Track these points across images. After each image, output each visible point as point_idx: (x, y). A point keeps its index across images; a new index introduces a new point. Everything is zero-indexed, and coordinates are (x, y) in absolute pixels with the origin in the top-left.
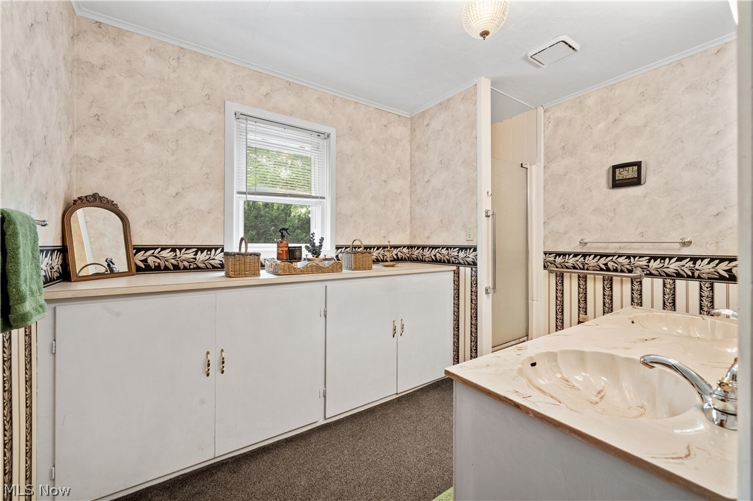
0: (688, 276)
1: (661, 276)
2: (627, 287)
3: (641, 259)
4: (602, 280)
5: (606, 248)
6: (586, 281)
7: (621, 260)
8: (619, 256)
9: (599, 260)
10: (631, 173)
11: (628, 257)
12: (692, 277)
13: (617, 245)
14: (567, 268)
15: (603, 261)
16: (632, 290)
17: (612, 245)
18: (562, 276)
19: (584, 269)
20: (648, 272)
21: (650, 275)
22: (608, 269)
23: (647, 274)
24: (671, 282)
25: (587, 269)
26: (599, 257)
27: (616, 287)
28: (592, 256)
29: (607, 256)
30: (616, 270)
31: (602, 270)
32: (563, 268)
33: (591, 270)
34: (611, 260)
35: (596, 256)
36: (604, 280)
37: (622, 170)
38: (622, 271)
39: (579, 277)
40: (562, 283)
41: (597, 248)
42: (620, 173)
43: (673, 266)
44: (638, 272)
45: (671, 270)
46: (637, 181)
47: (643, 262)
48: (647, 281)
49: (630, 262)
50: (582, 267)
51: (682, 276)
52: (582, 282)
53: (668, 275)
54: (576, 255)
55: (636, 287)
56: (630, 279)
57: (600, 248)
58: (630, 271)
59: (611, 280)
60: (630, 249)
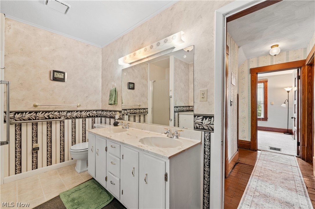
0: (79, 117)
1: (71, 118)
2: (58, 125)
3: (64, 112)
4: (46, 124)
5: (49, 108)
6: (37, 126)
7: (56, 113)
8: (55, 112)
9: (45, 114)
10: (60, 76)
11: (59, 112)
12: (80, 118)
13: (54, 107)
14: (24, 120)
15: (47, 114)
16: (61, 126)
17: (51, 107)
18: (20, 125)
19: (36, 119)
20: (67, 117)
21: (67, 118)
22: (50, 118)
23: (66, 118)
24: (74, 120)
25: (38, 119)
26: (45, 113)
27: (53, 126)
28: (41, 113)
29: (49, 112)
30: (53, 118)
31: (46, 119)
32: (21, 120)
33: (40, 120)
34: (51, 114)
35: (43, 112)
36: (47, 124)
37: (57, 73)
38: (56, 118)
39: (33, 124)
40: (21, 130)
41: (44, 108)
42: (56, 75)
43: (75, 114)
44: (62, 118)
45: (74, 116)
46: (63, 80)
47: (65, 114)
48: (66, 121)
49: (60, 114)
50: (34, 118)
51: (78, 118)
52: (34, 127)
53: (73, 118)
54: (30, 112)
55: (62, 124)
56: (59, 121)
57: (45, 108)
58: (60, 118)
59: (51, 123)
60: (59, 108)
